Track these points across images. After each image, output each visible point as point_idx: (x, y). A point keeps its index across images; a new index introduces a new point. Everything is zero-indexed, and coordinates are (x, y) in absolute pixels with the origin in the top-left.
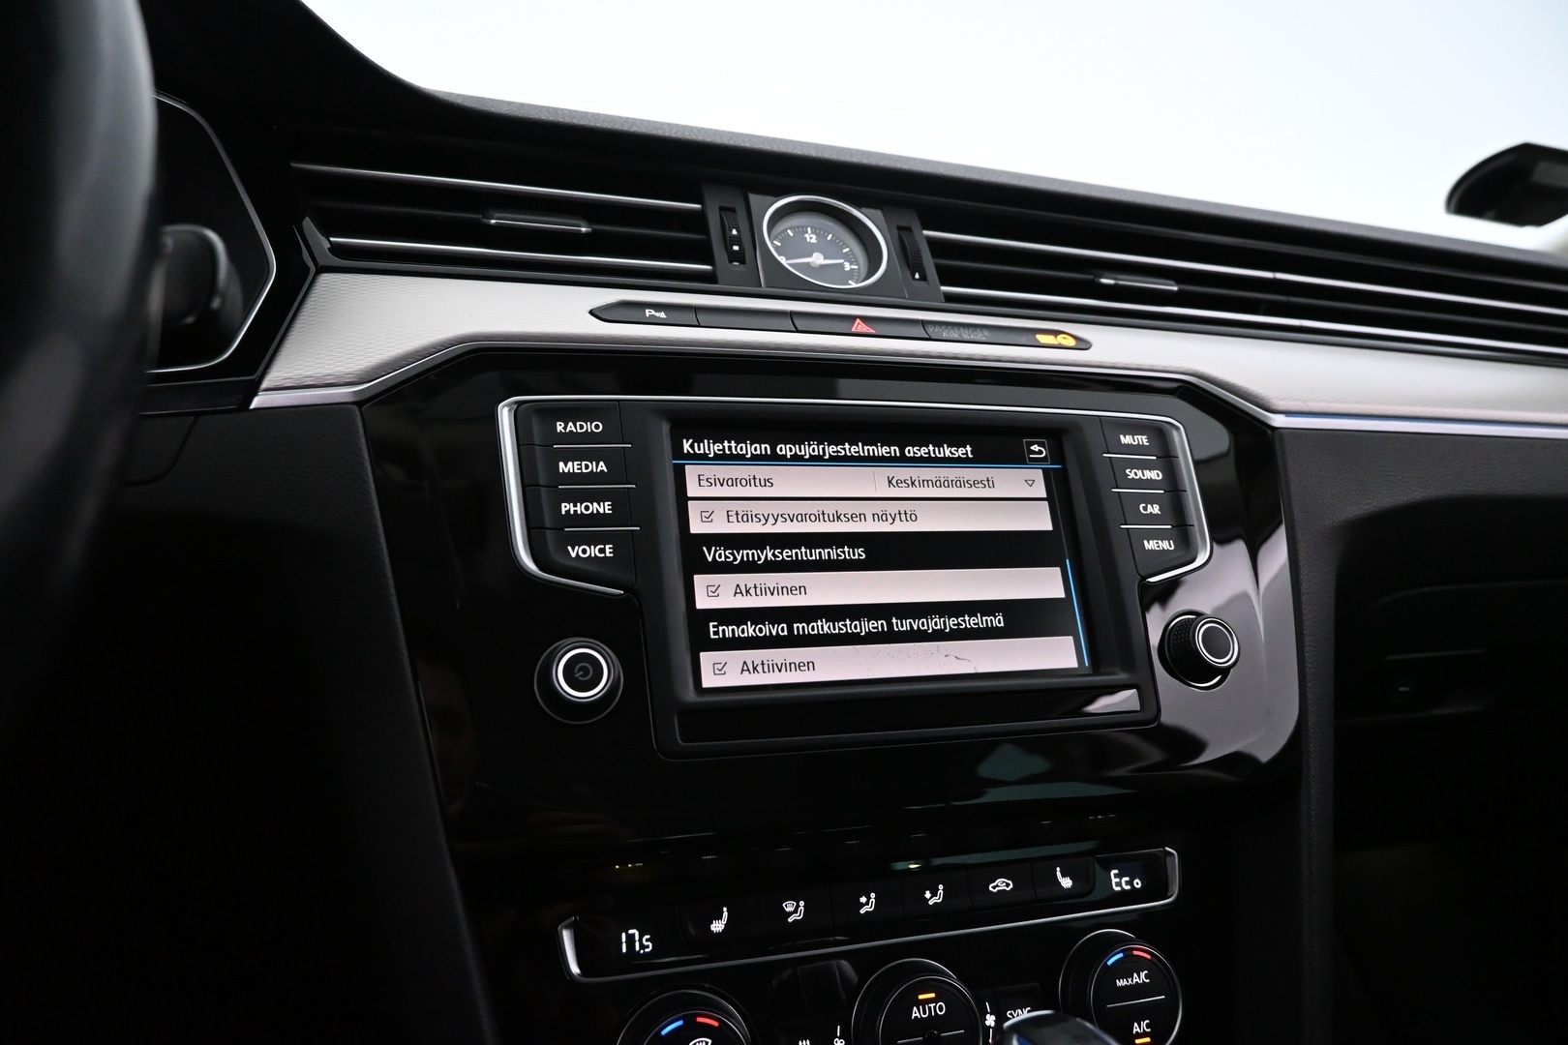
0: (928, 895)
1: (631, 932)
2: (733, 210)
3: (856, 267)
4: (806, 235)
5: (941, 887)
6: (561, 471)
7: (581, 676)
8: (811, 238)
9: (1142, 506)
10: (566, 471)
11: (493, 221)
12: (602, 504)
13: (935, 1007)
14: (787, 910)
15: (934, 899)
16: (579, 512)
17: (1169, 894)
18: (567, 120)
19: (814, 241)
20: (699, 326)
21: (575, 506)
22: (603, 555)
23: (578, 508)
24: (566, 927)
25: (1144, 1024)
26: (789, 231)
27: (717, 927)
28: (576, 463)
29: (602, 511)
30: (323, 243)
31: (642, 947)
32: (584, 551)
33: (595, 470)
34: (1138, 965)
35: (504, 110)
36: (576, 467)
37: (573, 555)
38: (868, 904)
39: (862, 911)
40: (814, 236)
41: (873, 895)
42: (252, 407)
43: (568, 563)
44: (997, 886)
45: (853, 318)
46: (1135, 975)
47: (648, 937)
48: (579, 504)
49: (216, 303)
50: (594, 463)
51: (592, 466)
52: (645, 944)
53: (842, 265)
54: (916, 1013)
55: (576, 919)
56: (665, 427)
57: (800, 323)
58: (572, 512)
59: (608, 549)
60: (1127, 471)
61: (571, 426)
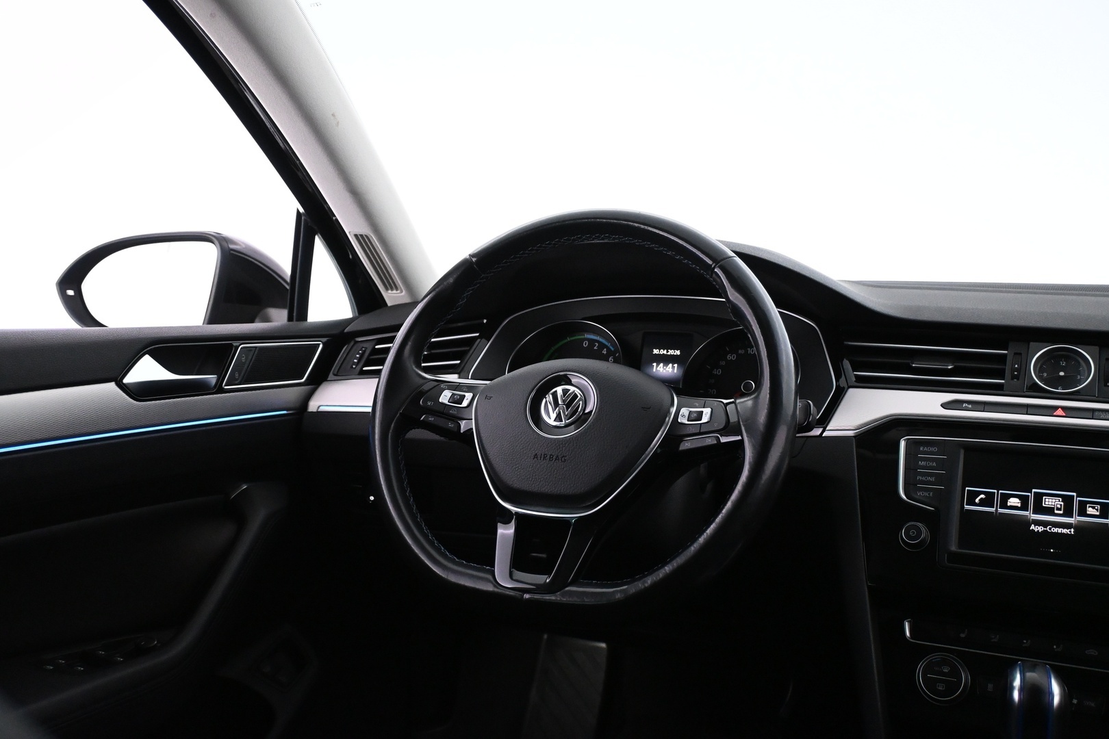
0: (1055, 647)
2: (1020, 354)
3: (1083, 377)
5: (1062, 645)
6: (921, 464)
7: (912, 534)
8: (1063, 363)
11: (914, 364)
12: (933, 477)
14: (992, 637)
15: (1057, 649)
16: (924, 480)
20: (983, 411)
21: (923, 477)
22: (929, 496)
24: (908, 622)
27: (963, 635)
30: (852, 374)
32: (923, 494)
36: (926, 463)
37: (919, 494)
38: (1027, 644)
39: (1024, 645)
41: (1029, 641)
42: (824, 435)
43: (917, 497)
44: (1090, 652)
45: (1056, 408)
50: (933, 462)
51: (931, 464)
55: (912, 620)
56: (962, 452)
57: (1030, 410)
58: (922, 479)
59: (932, 493)
61: (926, 449)
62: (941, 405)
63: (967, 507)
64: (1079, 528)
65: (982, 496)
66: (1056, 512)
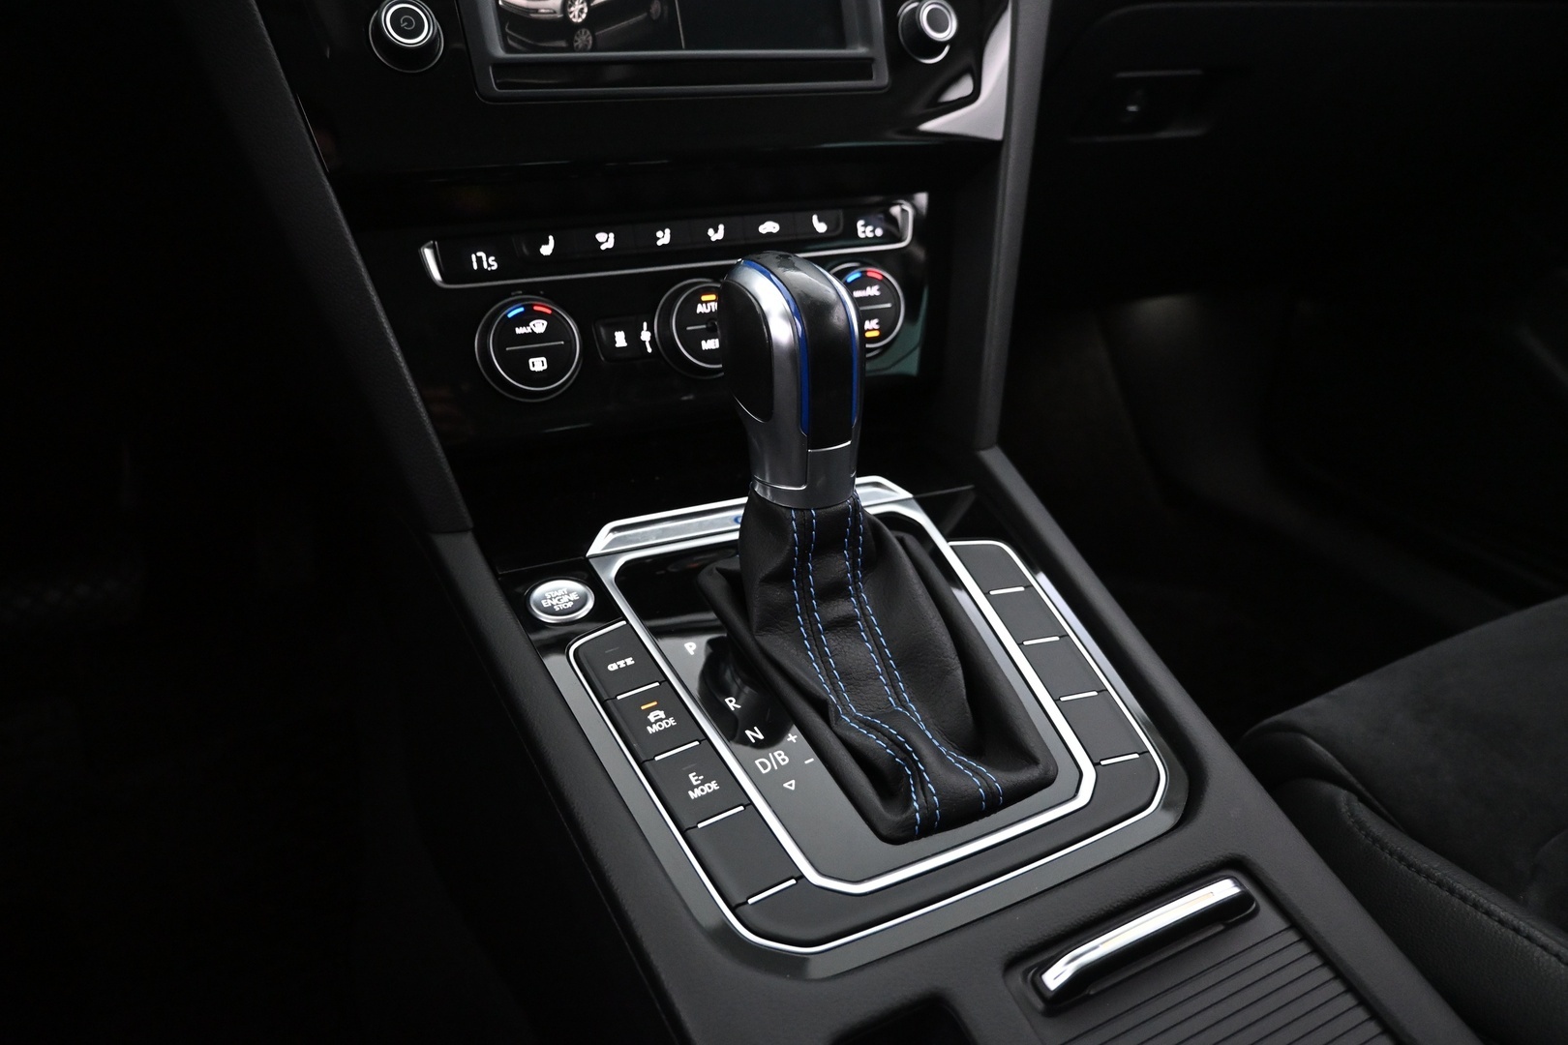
0: (711, 232)
1: (479, 254)
5: (721, 227)
7: (407, 26)
13: (715, 305)
14: (600, 240)
15: (717, 235)
17: (903, 240)
24: (428, 247)
25: (874, 322)
31: (489, 265)
34: (872, 282)
38: (664, 238)
41: (667, 230)
44: (766, 228)
46: (869, 288)
47: (493, 258)
52: (491, 264)
54: (700, 309)
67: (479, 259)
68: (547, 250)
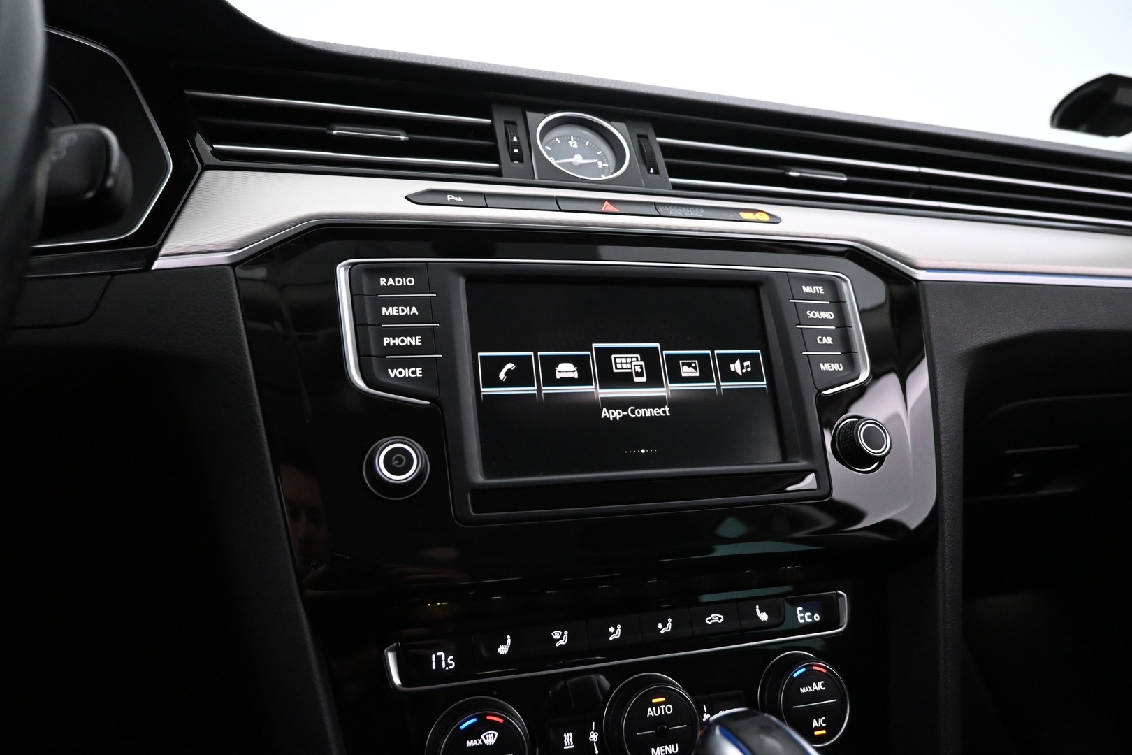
0: (660, 626)
1: (439, 654)
2: (514, 123)
3: (607, 165)
4: (570, 142)
5: (670, 620)
6: (383, 314)
7: (398, 464)
8: (573, 144)
9: (818, 338)
10: (387, 314)
11: (335, 132)
12: (414, 338)
13: (664, 708)
14: (555, 637)
15: (665, 629)
16: (397, 344)
17: (840, 625)
18: (390, 57)
19: (575, 146)
20: (487, 207)
21: (394, 339)
22: (415, 376)
23: (396, 341)
24: (391, 650)
25: (821, 720)
26: (557, 139)
28: (395, 308)
29: (414, 343)
30: (205, 148)
31: (448, 665)
32: (401, 373)
33: (409, 314)
34: (816, 677)
35: (343, 51)
36: (395, 311)
37: (392, 375)
38: (615, 633)
39: (611, 638)
40: (576, 143)
41: (619, 626)
42: (153, 268)
43: (391, 382)
44: (712, 619)
45: (602, 201)
46: (814, 684)
47: (452, 657)
48: (396, 338)
49: (110, 183)
50: (408, 308)
51: (407, 311)
52: (449, 663)
53: (596, 164)
54: (650, 713)
55: (398, 644)
56: (462, 282)
57: (563, 205)
58: (391, 344)
59: (419, 370)
60: (808, 312)
61: (391, 281)
62: (407, 198)
63: (486, 391)
64: (676, 404)
65: (510, 366)
66: (637, 380)
67: (439, 659)
68: (503, 650)
